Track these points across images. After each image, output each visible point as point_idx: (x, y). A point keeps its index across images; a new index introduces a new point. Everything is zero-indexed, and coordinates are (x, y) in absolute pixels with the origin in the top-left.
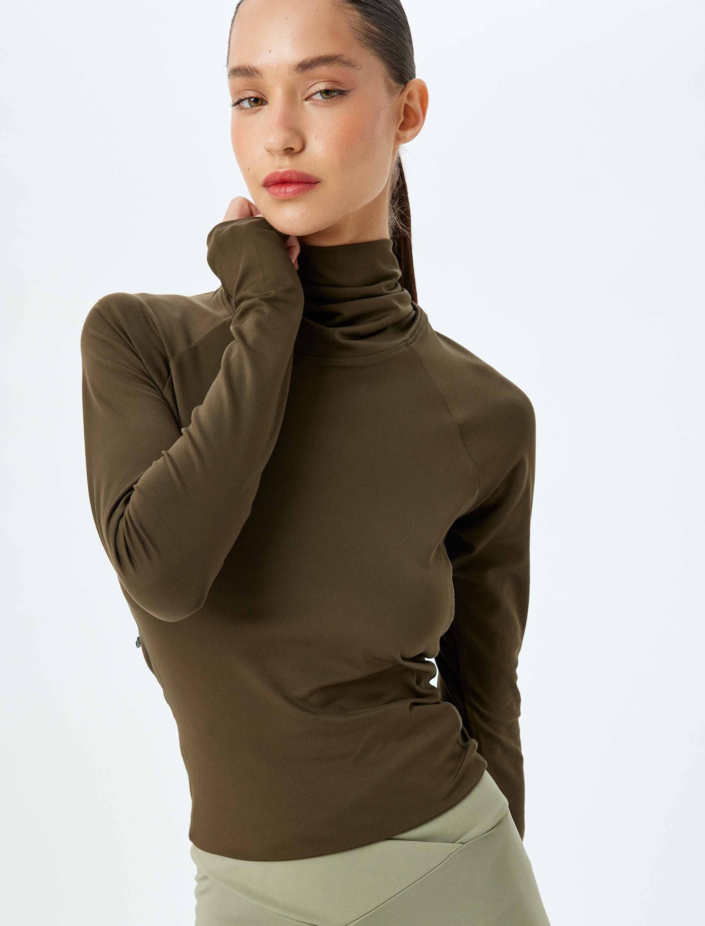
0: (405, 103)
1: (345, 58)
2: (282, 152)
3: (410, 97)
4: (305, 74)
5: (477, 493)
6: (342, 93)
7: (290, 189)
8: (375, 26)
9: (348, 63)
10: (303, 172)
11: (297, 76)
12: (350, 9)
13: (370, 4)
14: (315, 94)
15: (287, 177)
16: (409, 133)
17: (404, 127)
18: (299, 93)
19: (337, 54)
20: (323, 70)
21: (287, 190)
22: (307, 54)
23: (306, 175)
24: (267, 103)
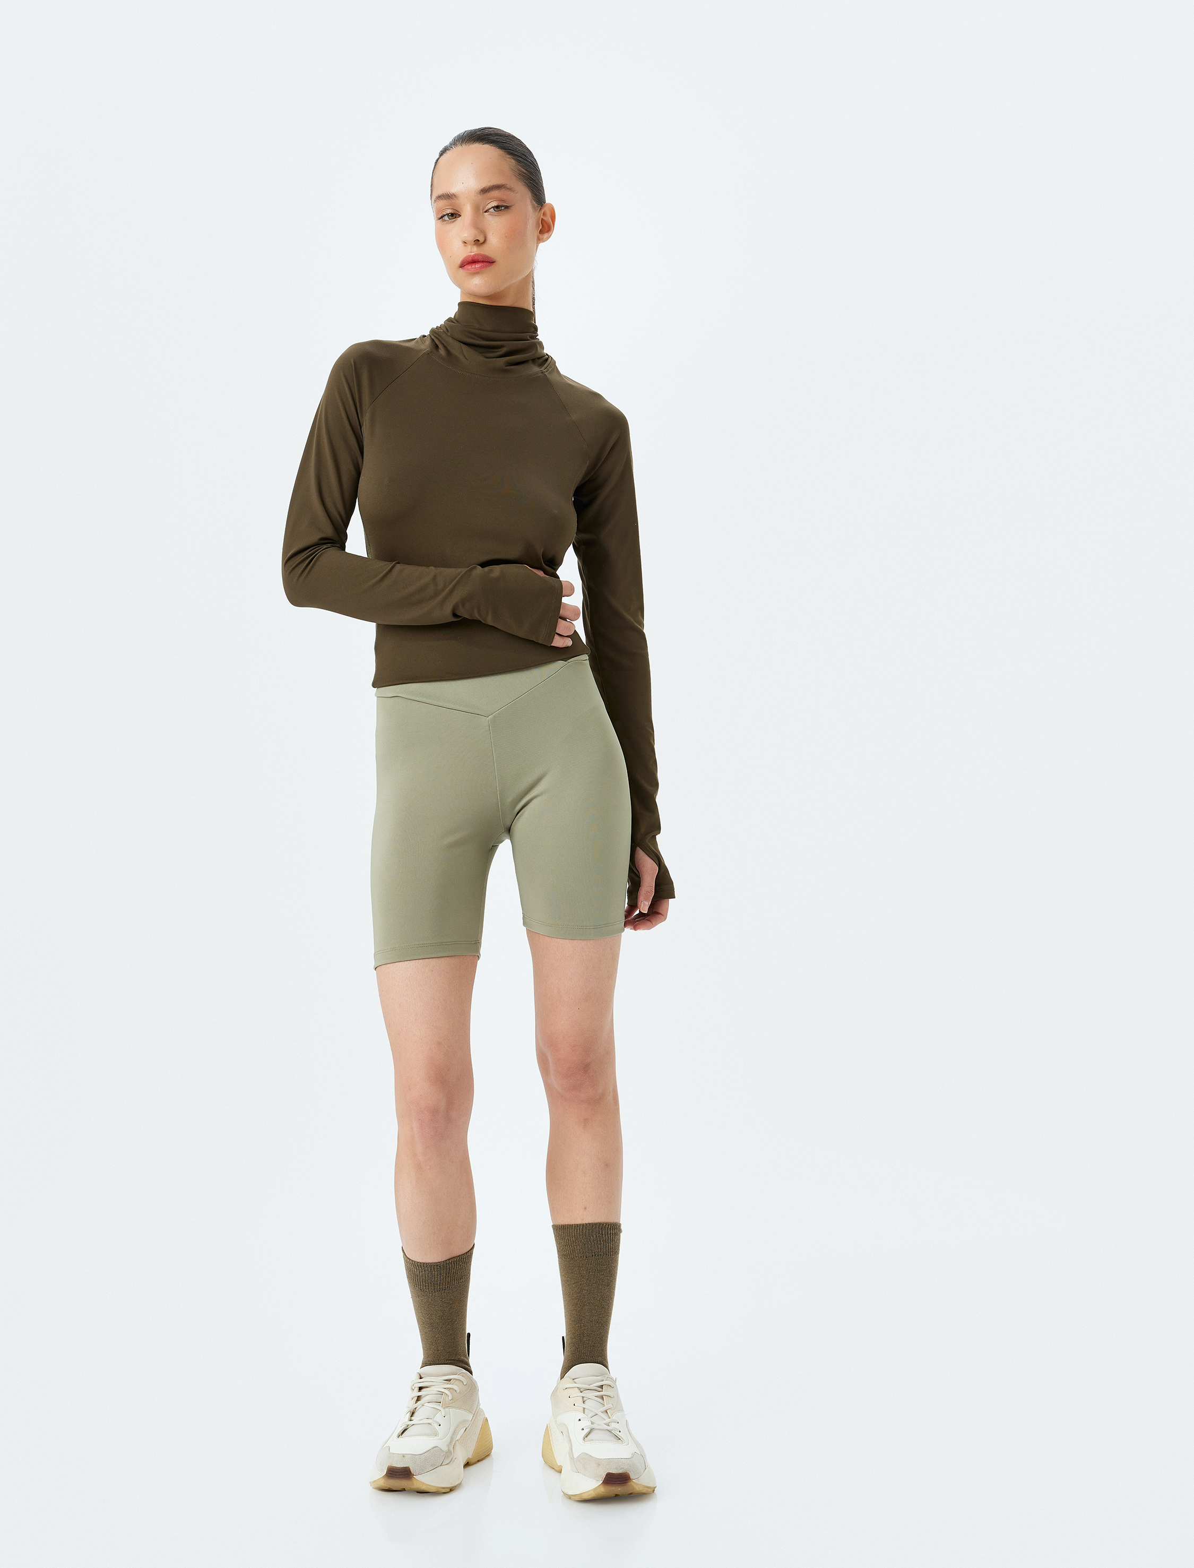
0: (541, 218)
1: (507, 186)
2: (473, 243)
3: (544, 214)
4: (485, 196)
5: (588, 463)
6: (507, 207)
7: (478, 266)
9: (510, 189)
10: (485, 255)
11: (480, 197)
12: (509, 158)
14: (491, 209)
15: (476, 258)
16: (546, 235)
17: (541, 232)
18: (481, 208)
19: (504, 184)
20: (495, 193)
22: (486, 184)
23: (488, 257)
24: (460, 216)
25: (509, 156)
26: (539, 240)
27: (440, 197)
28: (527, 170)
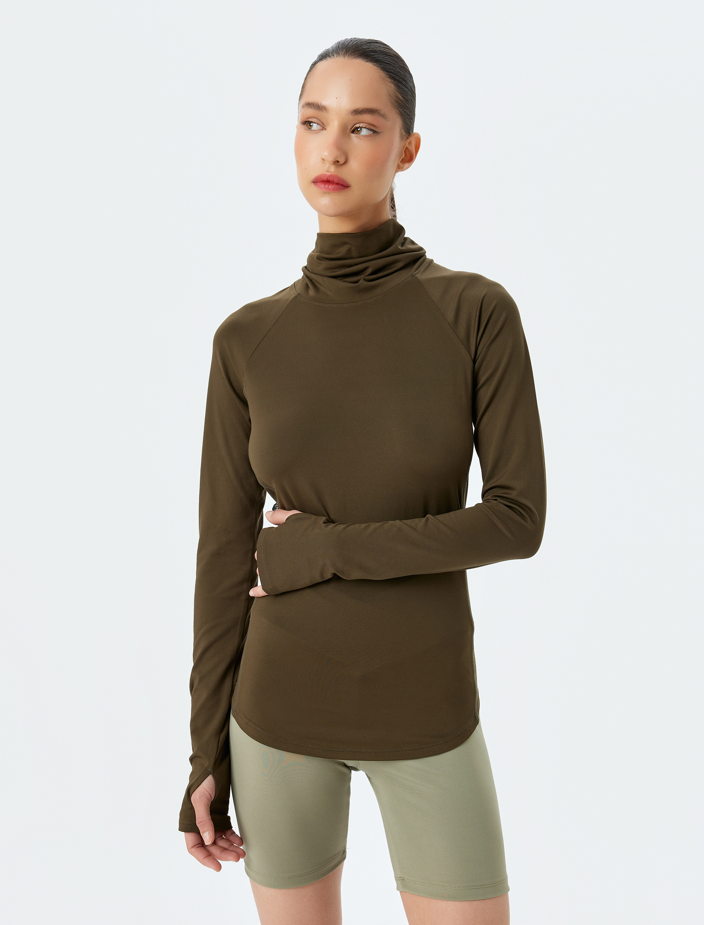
0: (406, 147)
1: (382, 112)
2: (332, 163)
3: (410, 143)
4: (356, 117)
6: (376, 133)
7: (332, 186)
8: (401, 96)
9: (383, 116)
10: (342, 178)
11: (351, 117)
12: (389, 82)
13: (401, 81)
15: (331, 179)
16: (407, 165)
17: (403, 160)
18: (349, 128)
19: (378, 109)
20: (367, 117)
21: (329, 187)
22: (360, 105)
23: (343, 181)
24: (325, 129)
25: (389, 80)
26: (399, 168)
27: (309, 105)
28: (404, 97)
